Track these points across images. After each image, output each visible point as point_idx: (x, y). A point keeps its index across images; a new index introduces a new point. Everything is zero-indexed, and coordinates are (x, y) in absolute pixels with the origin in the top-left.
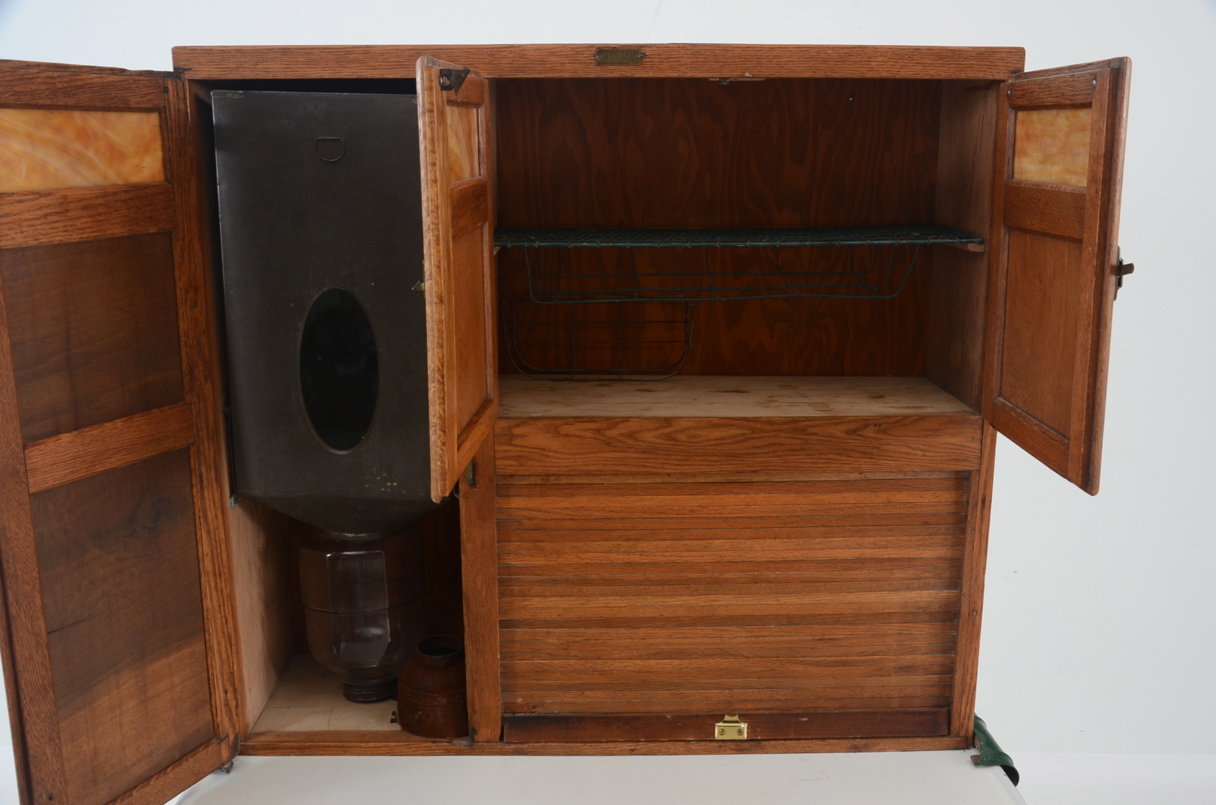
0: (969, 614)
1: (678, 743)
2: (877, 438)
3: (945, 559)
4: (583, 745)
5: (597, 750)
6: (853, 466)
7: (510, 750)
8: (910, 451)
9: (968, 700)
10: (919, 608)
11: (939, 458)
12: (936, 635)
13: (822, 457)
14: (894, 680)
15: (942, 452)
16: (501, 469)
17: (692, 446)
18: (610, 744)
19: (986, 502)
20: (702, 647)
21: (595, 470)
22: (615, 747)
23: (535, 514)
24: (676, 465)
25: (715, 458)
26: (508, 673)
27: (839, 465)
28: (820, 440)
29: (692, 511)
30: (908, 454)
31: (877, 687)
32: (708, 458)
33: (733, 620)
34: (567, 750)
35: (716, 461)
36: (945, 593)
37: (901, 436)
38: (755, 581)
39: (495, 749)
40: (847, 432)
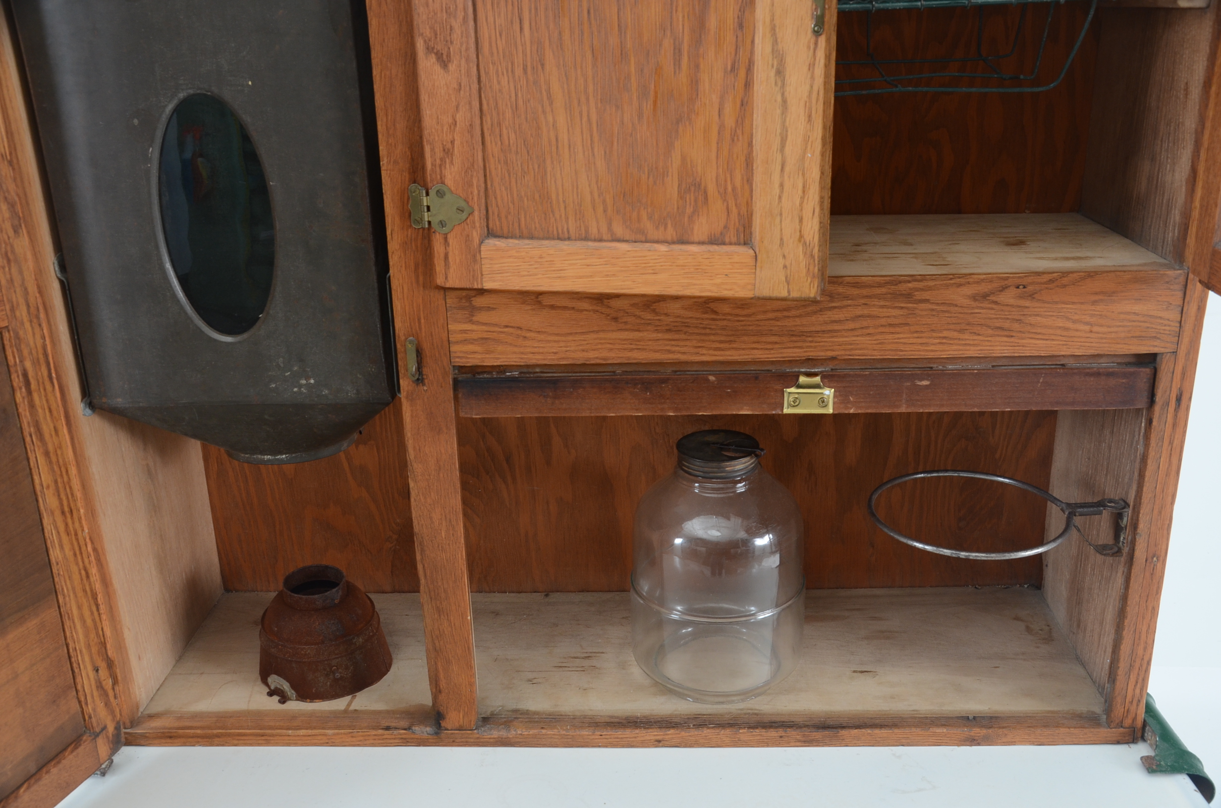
0: (1146, 561)
2: (1019, 307)
5: (609, 740)
6: (981, 348)
7: (492, 740)
8: (1070, 325)
9: (1138, 679)
11: (1113, 335)
13: (935, 335)
15: (1120, 326)
16: (458, 357)
17: (739, 321)
19: (1182, 399)
21: (597, 358)
22: (635, 737)
24: (716, 349)
27: (961, 348)
28: (933, 310)
32: (764, 339)
34: (569, 740)
35: (776, 343)
37: (1056, 303)
39: (471, 738)
40: (974, 298)
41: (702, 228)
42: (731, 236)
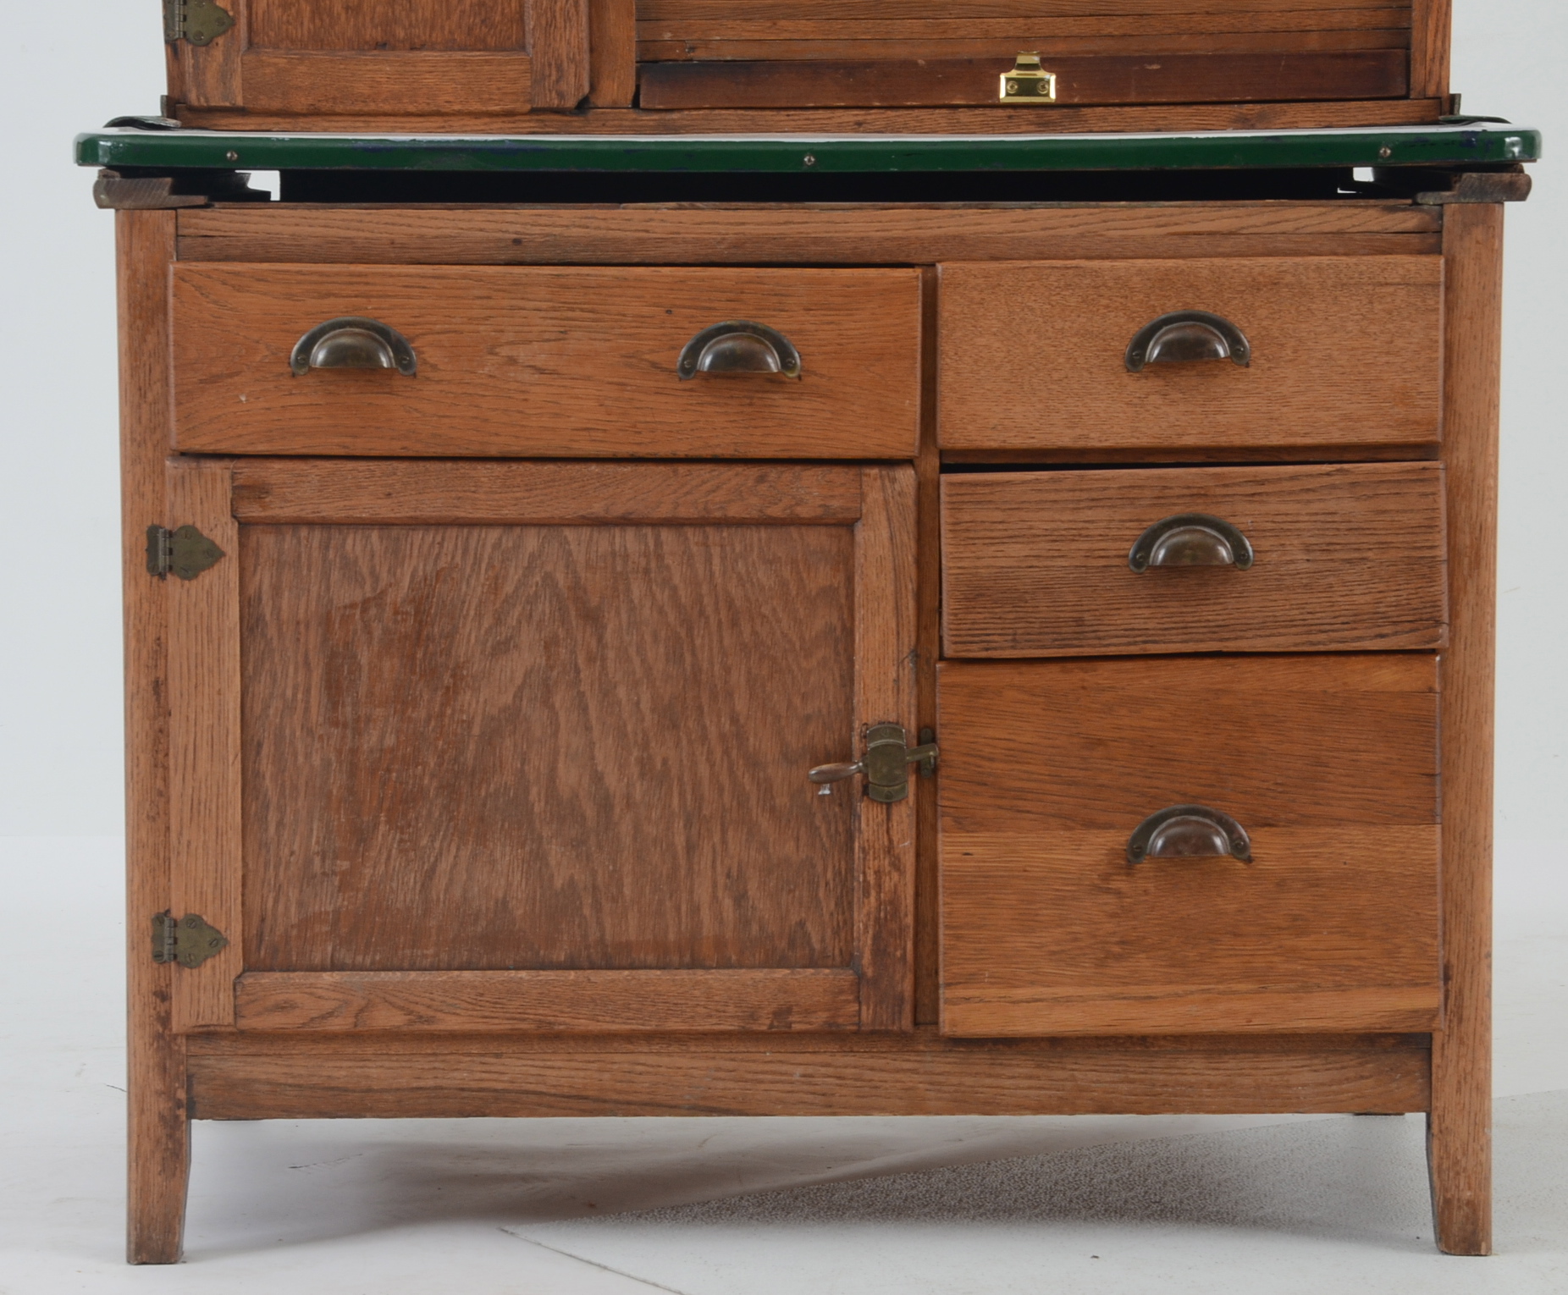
1: (937, 111)
4: (775, 113)
5: (800, 123)
18: (820, 112)
22: (829, 118)
31: (1281, 12)
34: (749, 122)
39: (626, 120)
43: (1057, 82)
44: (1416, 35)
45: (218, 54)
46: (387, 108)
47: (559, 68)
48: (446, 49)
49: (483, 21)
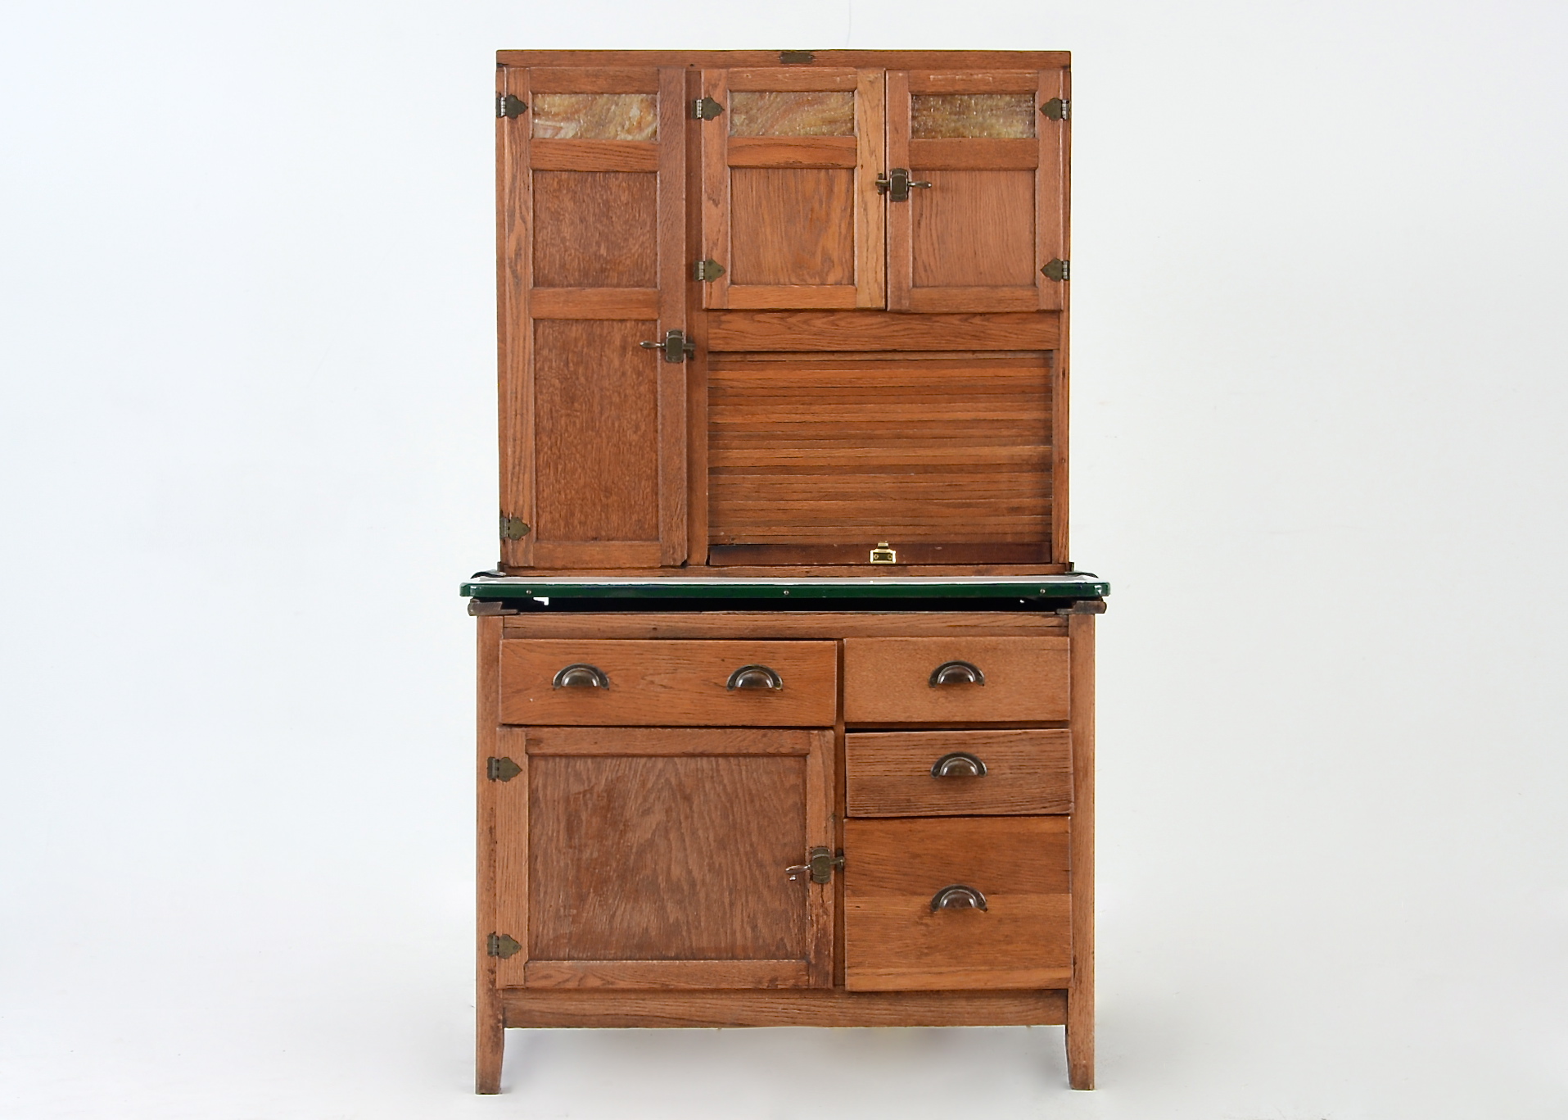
1: (843, 567)
2: (983, 325)
3: (1040, 420)
4: (770, 567)
5: (781, 571)
7: (714, 572)
8: (1007, 334)
9: (1063, 533)
10: (1023, 460)
11: (1029, 341)
12: (1037, 483)
13: (943, 339)
14: (1008, 519)
15: (1030, 337)
16: (712, 347)
17: (849, 331)
18: (790, 567)
19: (1065, 374)
20: (860, 490)
21: (780, 348)
22: (794, 572)
23: (735, 384)
24: (837, 344)
25: (867, 339)
26: (713, 512)
29: (850, 382)
30: (1005, 336)
32: (861, 340)
33: (882, 469)
34: (759, 572)
35: (867, 342)
36: (1042, 448)
38: (899, 437)
39: (703, 571)
40: (960, 320)
41: (831, 279)
42: (845, 281)
43: (896, 554)
44: (1053, 536)
45: (523, 544)
46: (597, 566)
47: (674, 548)
48: (623, 540)
49: (640, 528)
